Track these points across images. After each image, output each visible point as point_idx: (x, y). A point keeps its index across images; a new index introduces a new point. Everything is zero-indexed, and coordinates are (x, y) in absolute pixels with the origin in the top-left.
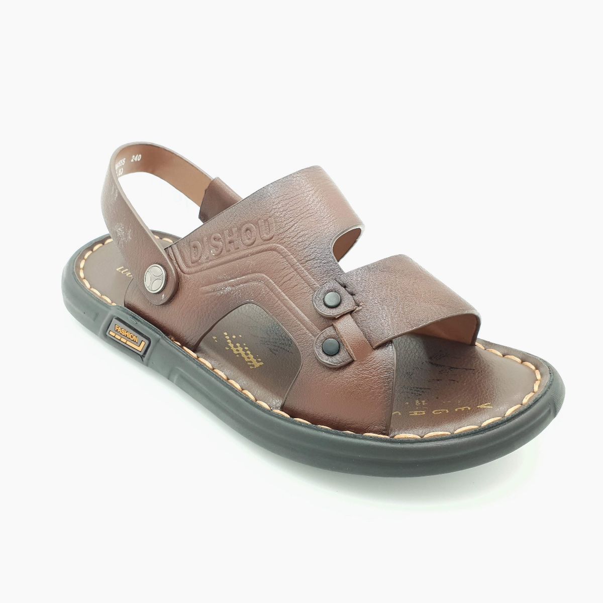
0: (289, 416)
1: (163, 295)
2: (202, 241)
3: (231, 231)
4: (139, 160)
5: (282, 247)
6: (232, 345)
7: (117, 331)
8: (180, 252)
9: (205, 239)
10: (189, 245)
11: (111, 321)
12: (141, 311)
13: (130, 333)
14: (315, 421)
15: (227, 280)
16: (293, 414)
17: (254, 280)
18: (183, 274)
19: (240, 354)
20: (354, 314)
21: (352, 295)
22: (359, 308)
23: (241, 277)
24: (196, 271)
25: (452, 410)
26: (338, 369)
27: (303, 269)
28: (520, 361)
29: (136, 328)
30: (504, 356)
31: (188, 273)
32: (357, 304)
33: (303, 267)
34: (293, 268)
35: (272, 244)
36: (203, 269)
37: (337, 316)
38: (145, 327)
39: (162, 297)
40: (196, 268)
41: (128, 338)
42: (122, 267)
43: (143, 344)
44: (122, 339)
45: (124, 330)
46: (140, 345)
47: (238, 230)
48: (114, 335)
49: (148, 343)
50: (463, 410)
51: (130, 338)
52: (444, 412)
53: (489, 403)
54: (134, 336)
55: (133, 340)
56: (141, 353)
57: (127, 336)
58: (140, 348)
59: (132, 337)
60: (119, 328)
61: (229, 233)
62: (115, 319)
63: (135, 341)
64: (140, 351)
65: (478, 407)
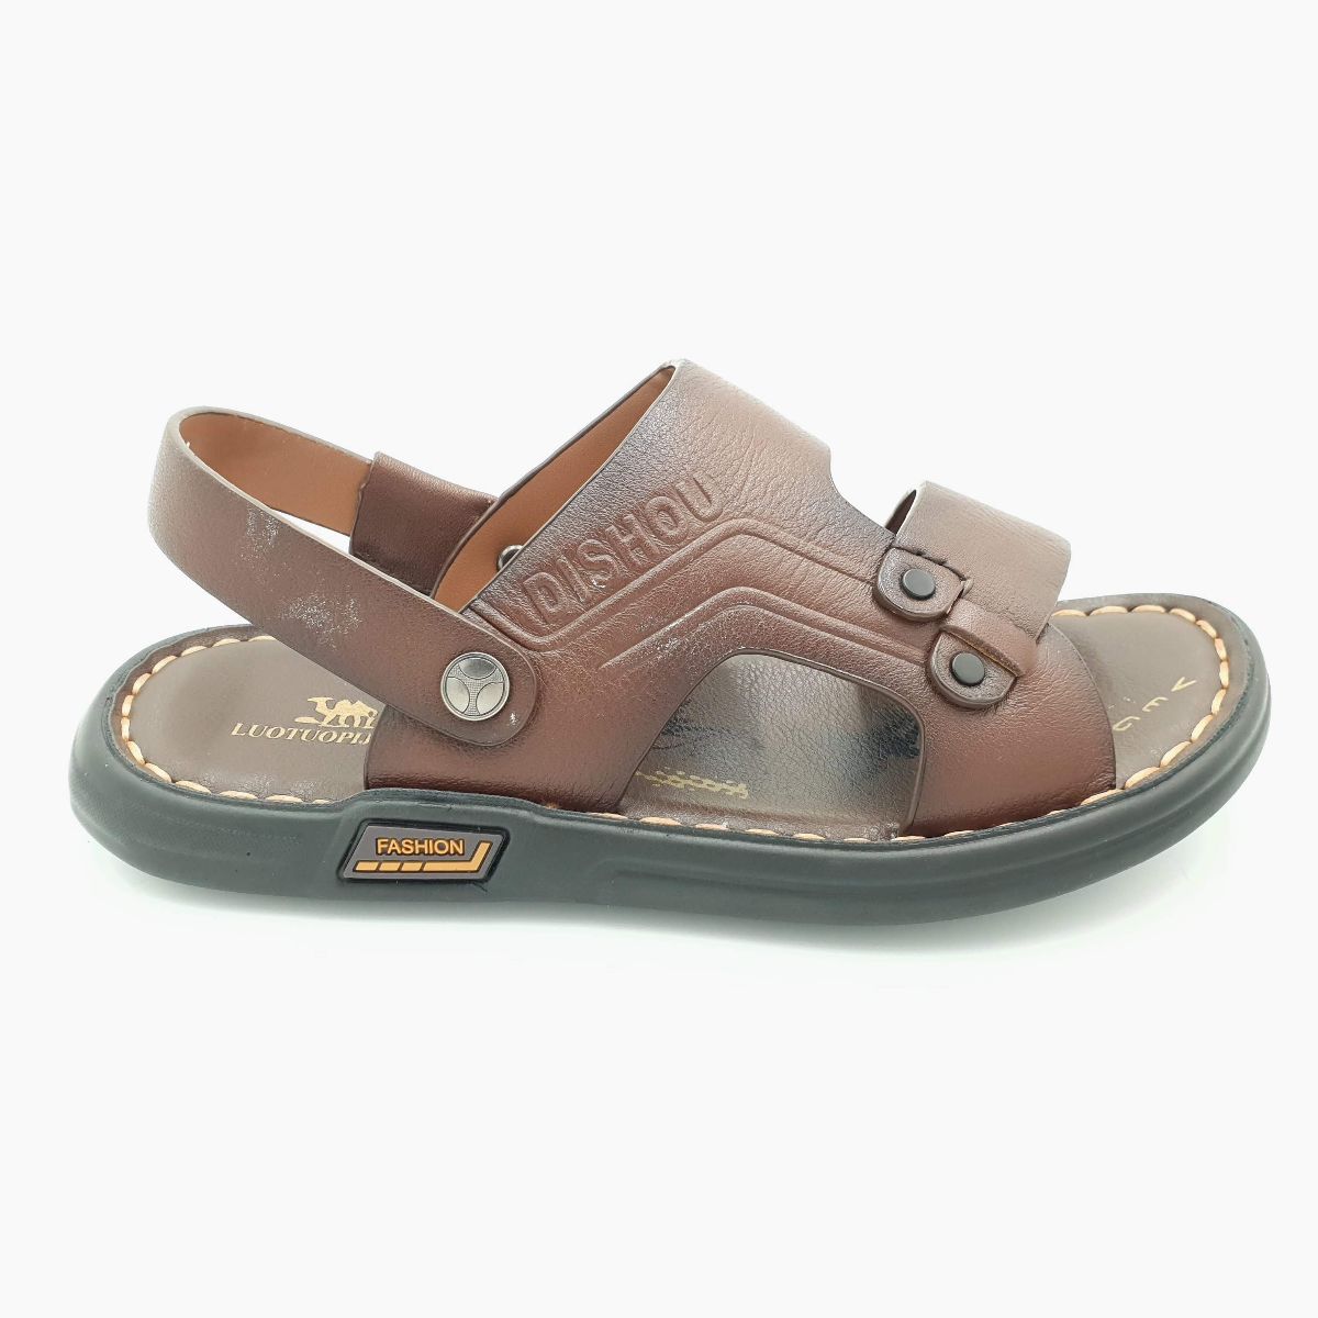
0: (925, 839)
1: (513, 716)
2: (555, 568)
3: (619, 523)
5: (752, 521)
7: (384, 851)
8: (503, 609)
9: (563, 561)
11: (355, 838)
13: (432, 842)
15: (661, 627)
16: (933, 830)
17: (724, 604)
18: (537, 655)
20: (967, 595)
21: (941, 563)
22: (968, 584)
23: (691, 609)
24: (572, 636)
25: (1139, 712)
26: (997, 704)
27: (819, 549)
28: (1123, 610)
29: (451, 820)
30: (1088, 614)
31: (553, 646)
32: (962, 578)
33: (816, 544)
34: (797, 553)
35: (728, 523)
36: (589, 624)
37: (947, 608)
38: (476, 808)
39: (509, 721)
40: (567, 629)
41: (429, 854)
42: (239, 725)
43: (484, 847)
44: (407, 867)
45: (409, 840)
46: (473, 856)
47: (637, 517)
48: (373, 866)
49: (497, 839)
50: (1157, 704)
51: (435, 853)
52: (1133, 721)
53: (1183, 679)
54: (449, 841)
55: (448, 853)
56: (481, 875)
57: (422, 851)
58: (473, 865)
59: (441, 847)
60: (389, 843)
61: (620, 529)
62: (369, 824)
63: (456, 852)
64: (477, 871)
65: (1174, 689)
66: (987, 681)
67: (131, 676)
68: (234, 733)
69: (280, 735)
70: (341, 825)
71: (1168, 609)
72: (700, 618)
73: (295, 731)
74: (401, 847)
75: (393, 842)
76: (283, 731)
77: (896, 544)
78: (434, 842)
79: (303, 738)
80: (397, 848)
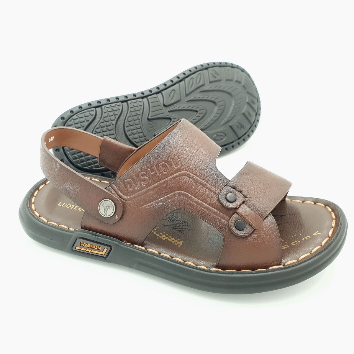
0: (222, 270)
2: (133, 179)
3: (151, 168)
4: (52, 140)
5: (188, 172)
6: (158, 235)
7: (82, 245)
8: (118, 188)
9: (135, 177)
10: (124, 183)
11: (76, 241)
12: (98, 230)
13: (93, 245)
14: (239, 269)
15: (158, 199)
16: (224, 268)
18: (124, 201)
19: (166, 239)
20: (245, 203)
21: (240, 192)
22: (247, 199)
23: (167, 195)
24: (134, 198)
25: (301, 240)
26: (247, 237)
27: (205, 183)
28: (313, 203)
29: (98, 241)
30: (303, 202)
31: (129, 200)
32: (245, 197)
33: (205, 182)
34: (199, 183)
35: (181, 172)
36: (139, 195)
37: (238, 206)
38: (105, 239)
39: (116, 217)
40: (133, 196)
41: (92, 248)
42: (61, 203)
43: (106, 250)
44: (87, 250)
45: (88, 244)
46: (103, 251)
47: (156, 167)
48: (80, 248)
49: (109, 248)
50: (307, 238)
51: (94, 248)
52: (298, 242)
53: (318, 231)
54: (97, 246)
55: (97, 249)
56: (105, 256)
57: (91, 247)
58: (103, 253)
59: (96, 247)
60: (83, 244)
61: (151, 170)
62: (79, 238)
63: (99, 249)
64: (104, 255)
65: (313, 235)
66: (245, 229)
67: (39, 185)
68: (58, 205)
69: (70, 207)
70: (73, 237)
71: (326, 206)
72: (168, 198)
73: (74, 206)
74: (86, 245)
75: (84, 244)
76: (71, 206)
77: (228, 185)
78: (94, 246)
79: (75, 209)
80: (85, 245)
